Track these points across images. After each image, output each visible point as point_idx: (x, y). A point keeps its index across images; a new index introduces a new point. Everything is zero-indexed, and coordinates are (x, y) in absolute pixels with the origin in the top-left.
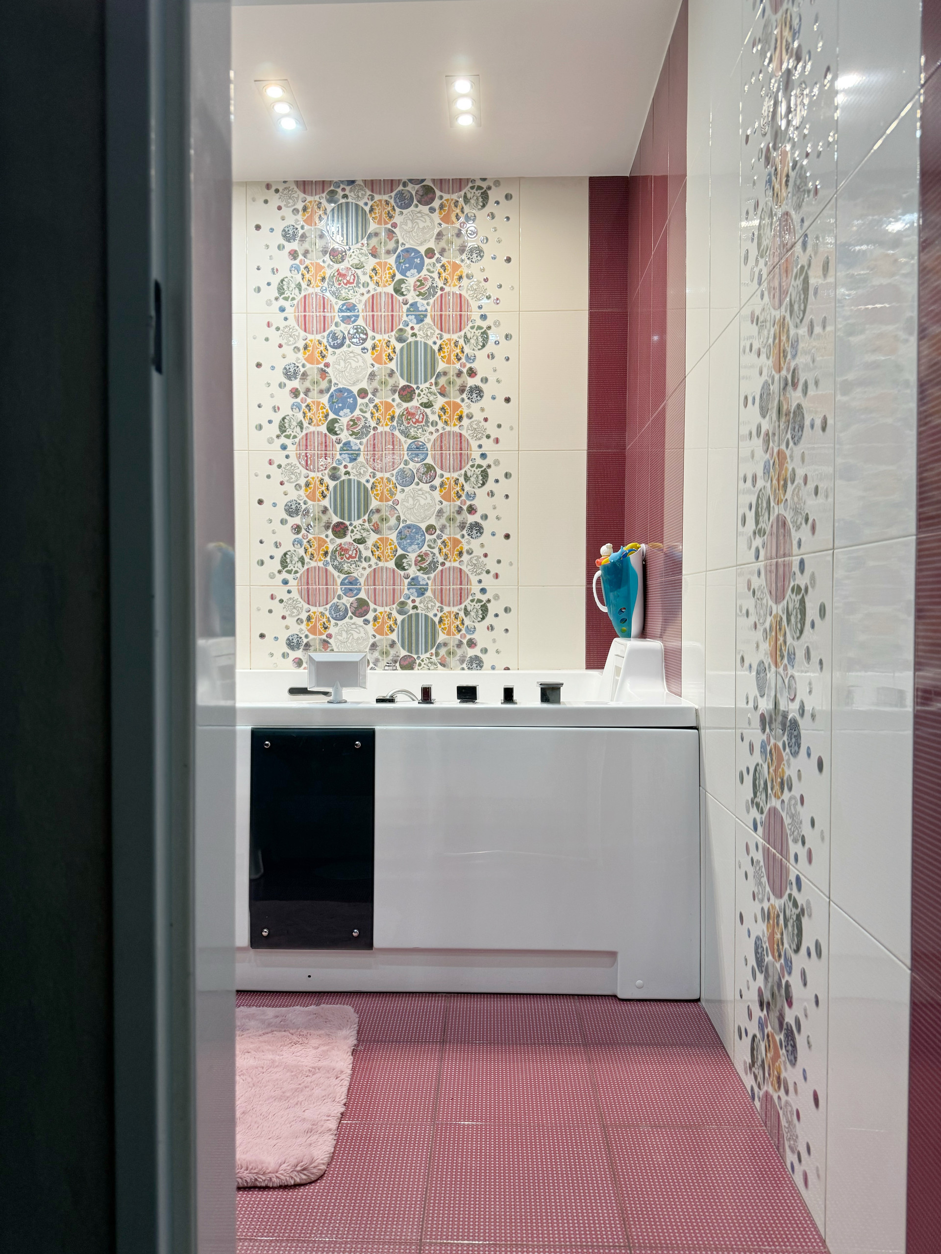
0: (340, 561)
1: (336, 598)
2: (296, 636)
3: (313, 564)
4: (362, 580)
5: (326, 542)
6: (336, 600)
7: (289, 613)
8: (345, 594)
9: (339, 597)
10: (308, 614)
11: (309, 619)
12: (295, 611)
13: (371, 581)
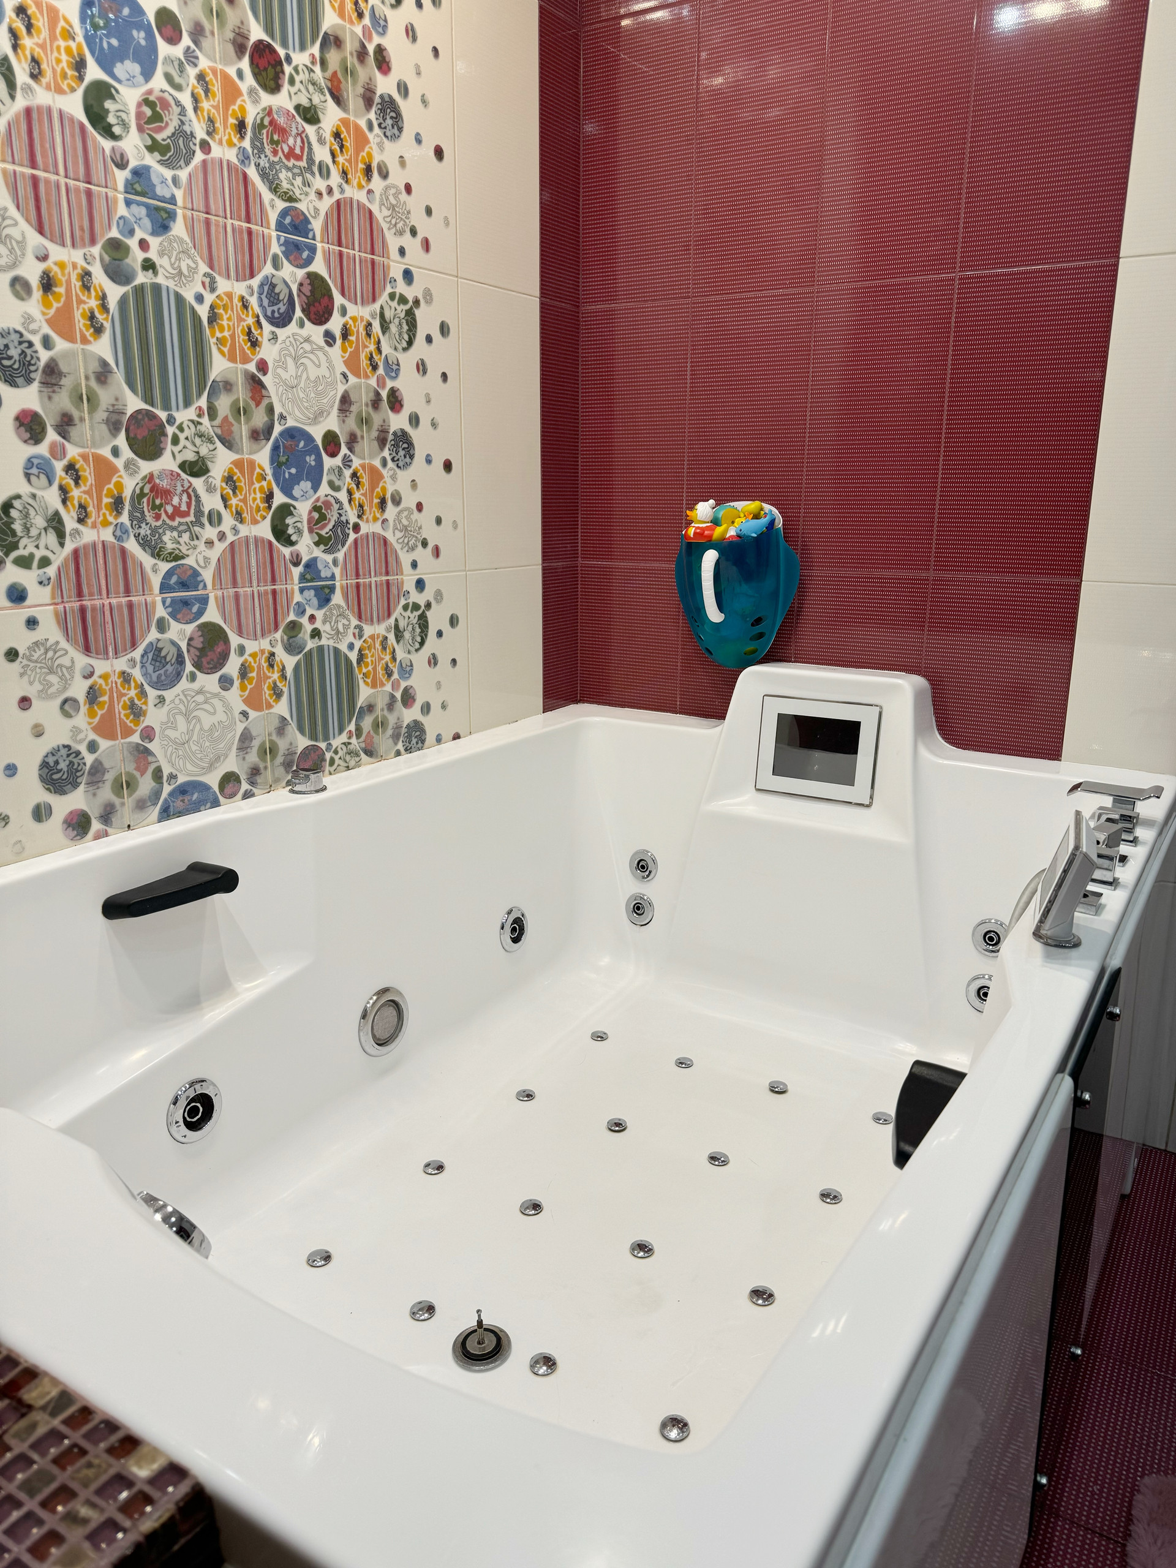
0: (154, 524)
1: (153, 629)
2: (64, 752)
3: (89, 535)
4: (207, 575)
5: (114, 470)
6: (153, 635)
7: (37, 686)
8: (173, 615)
9: (162, 626)
10: (89, 682)
11: (93, 695)
12: (53, 679)
13: (226, 577)
